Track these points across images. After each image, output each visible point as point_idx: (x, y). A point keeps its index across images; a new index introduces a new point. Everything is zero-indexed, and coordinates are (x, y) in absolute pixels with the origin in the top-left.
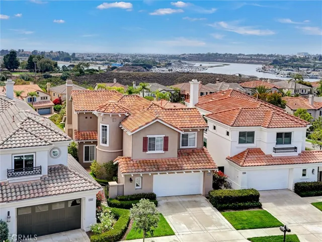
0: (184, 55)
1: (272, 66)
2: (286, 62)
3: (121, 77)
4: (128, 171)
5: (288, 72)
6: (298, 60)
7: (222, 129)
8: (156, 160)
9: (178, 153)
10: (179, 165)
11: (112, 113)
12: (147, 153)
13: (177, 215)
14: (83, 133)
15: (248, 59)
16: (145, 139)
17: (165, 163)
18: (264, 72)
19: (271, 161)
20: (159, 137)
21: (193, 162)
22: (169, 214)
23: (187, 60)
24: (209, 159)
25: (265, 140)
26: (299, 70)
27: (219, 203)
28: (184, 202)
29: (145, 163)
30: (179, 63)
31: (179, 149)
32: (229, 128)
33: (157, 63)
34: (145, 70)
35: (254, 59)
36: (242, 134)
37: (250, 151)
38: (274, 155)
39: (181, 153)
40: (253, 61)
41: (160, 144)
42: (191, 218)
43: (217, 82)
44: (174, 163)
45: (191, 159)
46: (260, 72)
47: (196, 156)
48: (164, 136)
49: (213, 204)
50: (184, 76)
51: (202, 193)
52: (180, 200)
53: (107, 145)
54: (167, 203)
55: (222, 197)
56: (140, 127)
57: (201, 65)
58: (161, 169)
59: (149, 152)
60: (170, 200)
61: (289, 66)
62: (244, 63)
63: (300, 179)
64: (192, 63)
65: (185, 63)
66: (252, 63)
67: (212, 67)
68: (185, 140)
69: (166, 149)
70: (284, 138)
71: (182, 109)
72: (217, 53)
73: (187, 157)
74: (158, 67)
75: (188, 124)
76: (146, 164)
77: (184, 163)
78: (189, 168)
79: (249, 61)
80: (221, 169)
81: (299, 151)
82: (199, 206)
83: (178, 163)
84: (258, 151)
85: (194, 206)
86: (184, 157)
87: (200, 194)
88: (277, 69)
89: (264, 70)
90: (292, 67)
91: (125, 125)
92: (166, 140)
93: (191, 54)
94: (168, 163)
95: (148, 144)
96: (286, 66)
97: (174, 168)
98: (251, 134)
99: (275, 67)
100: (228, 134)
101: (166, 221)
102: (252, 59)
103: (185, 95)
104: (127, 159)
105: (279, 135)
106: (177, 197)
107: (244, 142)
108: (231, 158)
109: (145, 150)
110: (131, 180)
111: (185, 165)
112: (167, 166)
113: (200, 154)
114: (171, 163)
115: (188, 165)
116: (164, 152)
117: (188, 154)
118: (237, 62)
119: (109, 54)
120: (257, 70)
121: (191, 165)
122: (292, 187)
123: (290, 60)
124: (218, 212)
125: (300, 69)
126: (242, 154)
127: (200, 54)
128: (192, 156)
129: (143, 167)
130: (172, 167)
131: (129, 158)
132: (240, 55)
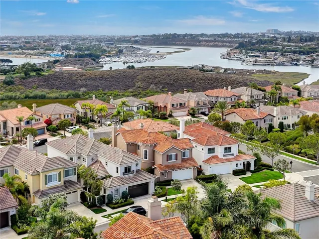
0: (135, 37)
1: (237, 51)
2: (254, 44)
3: (74, 78)
4: (162, 170)
5: (254, 58)
6: (265, 42)
7: (200, 147)
8: (172, 165)
15: (211, 41)
16: (168, 155)
17: (177, 166)
18: (229, 59)
19: (222, 161)
20: (173, 154)
23: (141, 44)
24: (195, 162)
25: (220, 151)
26: (266, 54)
29: (168, 166)
30: (131, 49)
32: (203, 147)
33: (105, 50)
34: (93, 62)
35: (218, 41)
36: (209, 149)
37: (213, 157)
38: (223, 158)
39: (183, 160)
40: (217, 43)
41: (174, 157)
43: (185, 92)
45: (187, 163)
46: (224, 58)
48: (176, 153)
50: (145, 74)
51: (193, 178)
53: (148, 159)
56: (166, 150)
57: (158, 52)
58: (175, 168)
59: (169, 161)
61: (257, 50)
62: (208, 46)
63: (235, 168)
64: (147, 48)
65: (139, 49)
66: (216, 46)
67: (171, 53)
68: (184, 154)
69: (176, 159)
70: (228, 150)
72: (175, 34)
74: (107, 56)
75: (185, 147)
78: (187, 167)
79: (212, 44)
80: (200, 166)
81: (235, 155)
83: (182, 165)
84: (217, 157)
86: (184, 162)
88: (242, 55)
89: (229, 56)
90: (259, 51)
91: (156, 149)
92: (176, 155)
93: (144, 36)
95: (169, 158)
96: (252, 50)
98: (213, 149)
99: (241, 52)
100: (203, 149)
102: (216, 42)
103: (158, 107)
105: (226, 149)
107: (210, 153)
108: (205, 161)
109: (168, 161)
110: (163, 174)
113: (191, 160)
114: (179, 165)
116: (176, 161)
117: (186, 161)
118: (199, 46)
119: (39, 37)
120: (221, 57)
122: (232, 172)
123: (257, 43)
125: (268, 53)
126: (209, 159)
127: (155, 35)
129: (168, 168)
130: (180, 167)
131: (161, 165)
132: (202, 35)
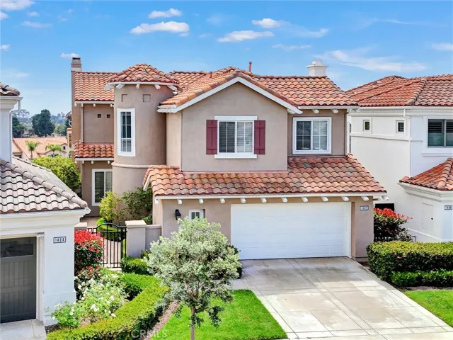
4: (170, 191)
7: (386, 123)
8: (237, 175)
9: (289, 163)
10: (292, 185)
11: (139, 80)
12: (216, 156)
13: (289, 295)
14: (91, 146)
16: (211, 125)
17: (259, 180)
20: (244, 120)
21: (326, 180)
22: (272, 292)
24: (364, 174)
27: (397, 269)
28: (306, 270)
29: (212, 182)
31: (290, 155)
32: (404, 115)
36: (435, 127)
39: (293, 163)
41: (243, 138)
42: (328, 302)
44: (280, 180)
45: (320, 175)
47: (331, 169)
48: (255, 118)
49: (378, 275)
51: (348, 254)
52: (297, 266)
53: (133, 153)
54: (266, 273)
55: (404, 255)
56: (198, 94)
58: (248, 190)
59: (220, 155)
60: (272, 267)
68: (303, 135)
69: (260, 150)
71: (296, 78)
73: (310, 170)
76: (213, 180)
77: (303, 180)
78: (317, 189)
82: (345, 279)
83: (288, 180)
85: (331, 279)
86: (303, 170)
87: (345, 257)
92: (260, 127)
94: (266, 180)
95: (219, 137)
97: (279, 190)
100: (401, 127)
101: (262, 305)
104: (171, 171)
106: (291, 261)
107: (441, 143)
108: (412, 179)
109: (211, 150)
110: (177, 214)
111: (306, 184)
112: (263, 185)
113: (341, 165)
114: (273, 180)
115: (314, 184)
116: (255, 156)
117: (313, 165)
121: (322, 184)
124: (397, 291)
126: (437, 170)
128: (323, 169)
129: (207, 186)
130: (274, 189)
131: (175, 169)
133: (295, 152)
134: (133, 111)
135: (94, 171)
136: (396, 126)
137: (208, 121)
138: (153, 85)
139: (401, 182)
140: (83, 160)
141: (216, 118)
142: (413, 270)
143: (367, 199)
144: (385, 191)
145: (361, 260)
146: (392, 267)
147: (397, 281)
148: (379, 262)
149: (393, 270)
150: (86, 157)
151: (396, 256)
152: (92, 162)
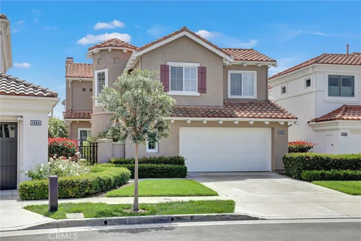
10: (226, 113)
11: (111, 45)
12: (168, 93)
14: (78, 112)
16: (164, 69)
20: (189, 67)
21: (252, 111)
24: (281, 110)
27: (306, 169)
31: (226, 99)
32: (311, 72)
36: (334, 81)
39: (229, 103)
41: (189, 80)
44: (217, 111)
47: (256, 107)
48: (198, 65)
55: (311, 158)
59: (171, 93)
69: (202, 89)
73: (240, 107)
77: (235, 111)
87: (268, 172)
92: (202, 72)
95: (170, 78)
97: (217, 115)
98: (349, 82)
100: (309, 82)
111: (237, 113)
115: (243, 113)
116: (199, 94)
117: (243, 105)
121: (249, 113)
133: (230, 96)
134: (106, 71)
135: (79, 130)
136: (304, 83)
137: (161, 66)
138: (122, 50)
139: (309, 122)
140: (71, 120)
141: (168, 63)
142: (318, 169)
143: (283, 123)
144: (297, 118)
145: (279, 172)
146: (302, 167)
147: (306, 176)
148: (292, 165)
149: (303, 169)
150: (73, 118)
151: (305, 159)
152: (78, 122)
